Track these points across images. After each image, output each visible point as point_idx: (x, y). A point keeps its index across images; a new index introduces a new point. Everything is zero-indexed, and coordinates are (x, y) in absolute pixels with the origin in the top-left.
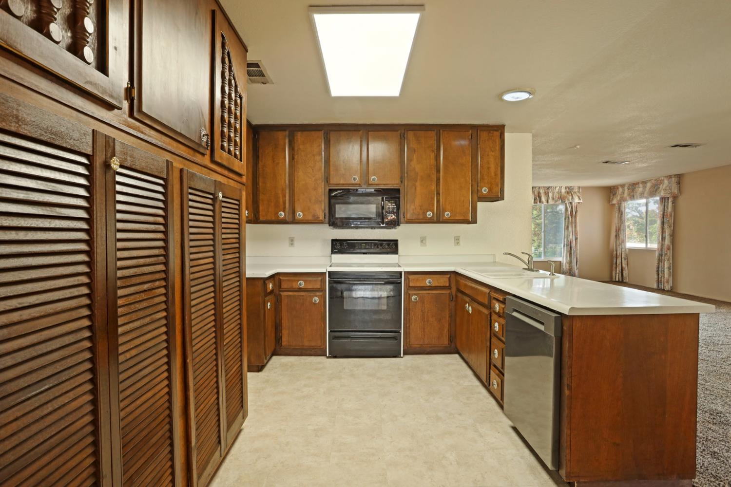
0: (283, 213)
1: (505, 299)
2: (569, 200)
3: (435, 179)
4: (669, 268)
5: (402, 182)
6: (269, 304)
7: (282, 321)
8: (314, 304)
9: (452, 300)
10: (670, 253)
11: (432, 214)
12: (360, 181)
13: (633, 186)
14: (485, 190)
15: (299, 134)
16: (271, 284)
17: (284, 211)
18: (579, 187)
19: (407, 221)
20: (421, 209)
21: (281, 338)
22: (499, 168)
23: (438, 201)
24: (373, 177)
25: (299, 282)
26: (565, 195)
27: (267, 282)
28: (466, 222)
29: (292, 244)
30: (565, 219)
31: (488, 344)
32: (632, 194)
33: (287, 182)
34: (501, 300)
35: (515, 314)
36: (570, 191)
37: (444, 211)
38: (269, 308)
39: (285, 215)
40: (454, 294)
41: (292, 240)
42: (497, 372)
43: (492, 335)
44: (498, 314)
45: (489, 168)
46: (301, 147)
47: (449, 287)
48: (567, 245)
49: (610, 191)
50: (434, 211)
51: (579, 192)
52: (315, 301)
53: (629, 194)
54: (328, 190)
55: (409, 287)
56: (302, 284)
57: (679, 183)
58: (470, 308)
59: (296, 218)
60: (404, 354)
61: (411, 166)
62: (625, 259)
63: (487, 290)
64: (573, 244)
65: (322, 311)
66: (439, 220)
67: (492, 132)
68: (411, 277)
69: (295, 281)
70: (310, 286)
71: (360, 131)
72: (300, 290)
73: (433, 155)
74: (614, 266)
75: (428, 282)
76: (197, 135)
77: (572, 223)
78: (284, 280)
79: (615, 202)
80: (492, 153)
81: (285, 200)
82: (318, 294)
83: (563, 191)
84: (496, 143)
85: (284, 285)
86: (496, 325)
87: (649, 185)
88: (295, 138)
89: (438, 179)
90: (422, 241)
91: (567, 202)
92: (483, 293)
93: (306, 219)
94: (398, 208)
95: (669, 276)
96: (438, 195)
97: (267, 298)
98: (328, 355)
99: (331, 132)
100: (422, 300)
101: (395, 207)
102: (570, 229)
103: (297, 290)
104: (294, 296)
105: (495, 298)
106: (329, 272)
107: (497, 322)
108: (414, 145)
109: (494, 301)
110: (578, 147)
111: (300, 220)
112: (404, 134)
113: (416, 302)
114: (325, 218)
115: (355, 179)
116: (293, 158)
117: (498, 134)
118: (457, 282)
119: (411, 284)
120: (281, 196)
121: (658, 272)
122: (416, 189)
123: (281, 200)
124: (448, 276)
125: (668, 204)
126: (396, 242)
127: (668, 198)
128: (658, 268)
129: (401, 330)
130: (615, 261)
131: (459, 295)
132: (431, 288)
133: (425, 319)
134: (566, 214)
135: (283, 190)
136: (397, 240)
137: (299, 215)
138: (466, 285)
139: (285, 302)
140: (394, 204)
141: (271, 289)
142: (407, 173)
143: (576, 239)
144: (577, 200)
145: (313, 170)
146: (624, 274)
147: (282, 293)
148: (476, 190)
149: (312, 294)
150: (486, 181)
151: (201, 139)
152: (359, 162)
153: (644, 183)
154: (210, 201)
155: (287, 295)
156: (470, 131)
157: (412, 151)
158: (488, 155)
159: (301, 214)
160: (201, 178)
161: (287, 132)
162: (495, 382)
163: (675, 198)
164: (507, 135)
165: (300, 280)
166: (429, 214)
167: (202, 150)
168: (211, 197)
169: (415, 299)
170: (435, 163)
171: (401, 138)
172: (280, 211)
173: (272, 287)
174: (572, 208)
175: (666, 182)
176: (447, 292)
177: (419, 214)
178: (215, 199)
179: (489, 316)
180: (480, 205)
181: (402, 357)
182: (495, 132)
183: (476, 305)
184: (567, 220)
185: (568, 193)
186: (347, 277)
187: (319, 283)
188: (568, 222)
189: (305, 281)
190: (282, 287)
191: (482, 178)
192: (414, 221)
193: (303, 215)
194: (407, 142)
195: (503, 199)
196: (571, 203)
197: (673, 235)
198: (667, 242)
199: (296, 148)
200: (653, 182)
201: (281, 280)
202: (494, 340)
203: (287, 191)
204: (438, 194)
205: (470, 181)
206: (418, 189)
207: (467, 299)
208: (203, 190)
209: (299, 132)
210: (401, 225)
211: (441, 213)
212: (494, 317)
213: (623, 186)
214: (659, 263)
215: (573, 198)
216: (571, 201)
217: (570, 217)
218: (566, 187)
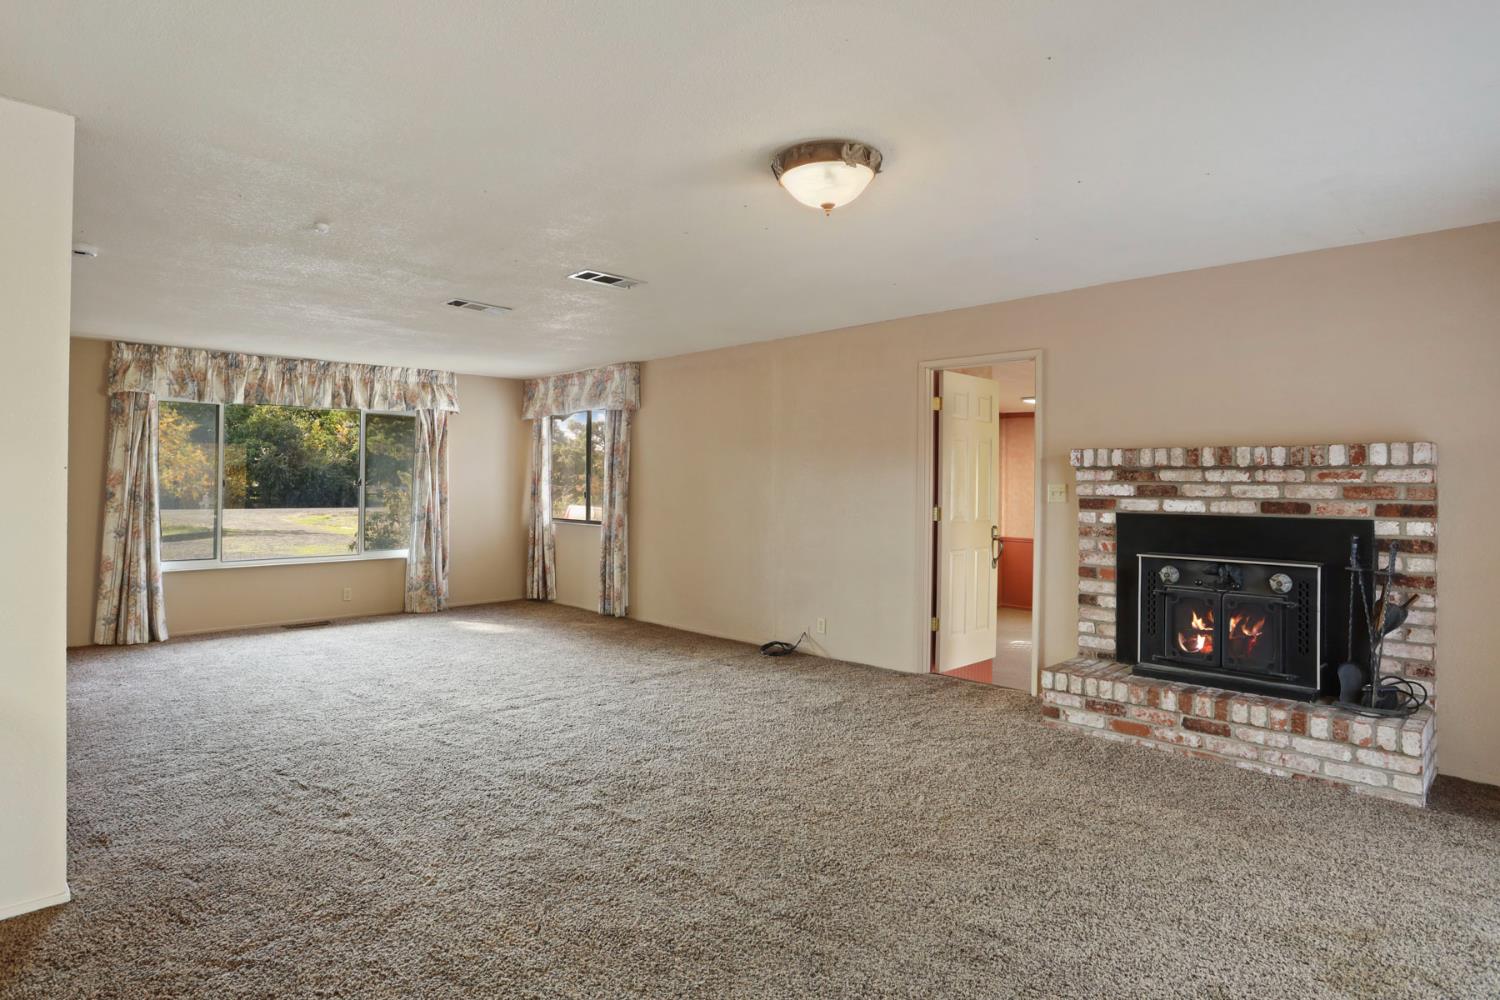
2: (423, 403)
4: (622, 568)
10: (623, 535)
13: (563, 380)
18: (452, 374)
26: (416, 389)
30: (419, 451)
32: (560, 400)
36: (428, 381)
48: (422, 517)
49: (522, 390)
51: (451, 385)
53: (556, 400)
57: (638, 381)
62: (549, 549)
64: (435, 517)
74: (530, 563)
77: (433, 460)
79: (530, 415)
83: (413, 379)
87: (589, 380)
91: (419, 409)
95: (622, 584)
102: (429, 475)
121: (603, 575)
125: (620, 425)
127: (621, 411)
128: (605, 566)
130: (531, 551)
143: (443, 502)
144: (443, 405)
146: (549, 583)
153: (582, 375)
163: (633, 412)
174: (432, 424)
175: (617, 375)
184: (421, 454)
185: (424, 386)
196: (430, 412)
197: (629, 495)
198: (618, 510)
200: (596, 374)
213: (545, 379)
214: (605, 557)
215: (434, 399)
216: (429, 406)
217: (427, 446)
218: (419, 372)
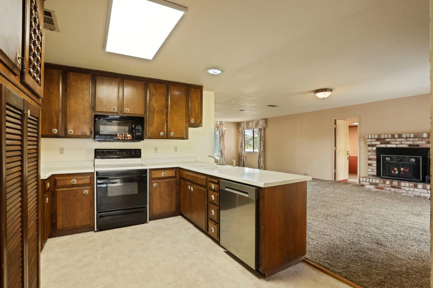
0: (56, 130)
1: (219, 182)
2: (221, 128)
3: (166, 113)
4: (263, 161)
5: (145, 113)
6: (47, 199)
7: (57, 211)
8: (85, 195)
9: (177, 184)
10: (263, 154)
11: (163, 134)
12: (118, 110)
13: (248, 123)
14: (193, 121)
15: (71, 74)
16: (48, 183)
17: (57, 129)
18: (225, 122)
19: (148, 137)
20: (157, 130)
21: (56, 223)
22: (200, 109)
23: (167, 126)
24: (127, 109)
25: (72, 180)
26: (219, 125)
27: (46, 182)
28: (182, 138)
29: (62, 153)
30: (219, 138)
31: (206, 207)
32: (247, 126)
33: (60, 107)
34: (216, 182)
35: (227, 189)
36: (221, 123)
37: (170, 132)
38: (47, 202)
39: (58, 131)
40: (178, 180)
41: (62, 150)
42: (214, 223)
43: (209, 202)
44: (214, 191)
45: (195, 109)
46: (73, 83)
47: (175, 177)
48: (220, 151)
49: (238, 125)
50: (165, 132)
51: (225, 124)
52: (86, 193)
53: (246, 126)
54: (93, 115)
55: (152, 179)
56: (75, 181)
57: (266, 122)
58: (192, 188)
59: (68, 133)
60: (149, 220)
61: (151, 104)
62: (245, 157)
63: (205, 177)
64: (223, 151)
65: (91, 199)
66: (167, 137)
67: (196, 89)
68: (153, 172)
69: (69, 179)
70: (81, 182)
71: (118, 78)
72: (73, 186)
73: (164, 98)
74: (241, 161)
75: (163, 174)
76: (14, 56)
77: (222, 139)
78: (58, 180)
79: (240, 130)
80: (196, 101)
81: (59, 121)
82: (87, 187)
83: (218, 123)
84: (198, 95)
85: (59, 184)
86: (213, 196)
87: (254, 122)
88: (68, 76)
89: (167, 113)
90: (155, 150)
91: (220, 129)
92: (201, 179)
93: (76, 134)
94: (143, 129)
95: (263, 164)
96: (167, 123)
97: (46, 195)
98: (96, 230)
99: (97, 76)
100: (159, 185)
101: (141, 128)
102: (221, 142)
103: (70, 186)
104: (68, 191)
105: (210, 182)
106: (96, 171)
107: (213, 194)
108: (153, 91)
109: (211, 183)
110: (233, 102)
111: (71, 135)
112: (147, 84)
113: (156, 187)
114: (91, 134)
115: (114, 109)
116: (66, 91)
117: (199, 90)
118: (180, 173)
119: (153, 177)
120: (55, 117)
121: (259, 163)
122: (154, 117)
123: (55, 120)
124: (175, 170)
125: (262, 132)
126: (139, 151)
127: (262, 129)
128: (259, 161)
129: (147, 206)
130: (241, 158)
131: (182, 181)
132: (165, 178)
133: (162, 197)
134: (219, 135)
135: (57, 114)
136: (140, 149)
137: (71, 132)
138: (188, 175)
139: (59, 196)
140: (140, 127)
141: (48, 187)
142: (149, 108)
143: (224, 148)
144: (224, 128)
145: (82, 100)
146: (245, 164)
147: (57, 190)
148: (188, 120)
149: (82, 188)
150: (193, 116)
151: (17, 61)
152: (117, 98)
153: (252, 121)
154: (19, 117)
155: (62, 191)
156: (185, 87)
157: (152, 95)
158: (194, 102)
159: (72, 131)
160: (14, 95)
161: (61, 71)
162: (213, 229)
163: (265, 129)
164: (204, 92)
165: (72, 179)
166: (162, 133)
167: (15, 71)
168: (20, 113)
169: (155, 185)
170: (166, 103)
171: (145, 86)
172: (54, 128)
173: (50, 186)
174: (222, 132)
175: (261, 121)
176: (174, 180)
177: (155, 134)
178: (23, 115)
179: (206, 192)
180: (190, 129)
181: (148, 223)
182: (198, 89)
183: (196, 186)
184: (220, 138)
185: (220, 124)
186: (110, 174)
187: (89, 180)
188: (221, 139)
189: (77, 179)
190: (57, 185)
191: (191, 114)
192: (152, 137)
193: (74, 132)
194: (149, 89)
195: (202, 126)
196: (222, 130)
197: (264, 146)
198: (262, 149)
199: (68, 84)
200: (256, 121)
201: (56, 179)
202: (210, 205)
203: (60, 114)
204: (167, 121)
205: (185, 115)
206: (155, 117)
207: (189, 183)
208: (15, 106)
209: (72, 72)
210: (144, 140)
211: (169, 133)
212: (210, 192)
213: (244, 122)
214: (259, 159)
215: (222, 127)
216: (222, 129)
217: (221, 136)
218: (219, 122)
